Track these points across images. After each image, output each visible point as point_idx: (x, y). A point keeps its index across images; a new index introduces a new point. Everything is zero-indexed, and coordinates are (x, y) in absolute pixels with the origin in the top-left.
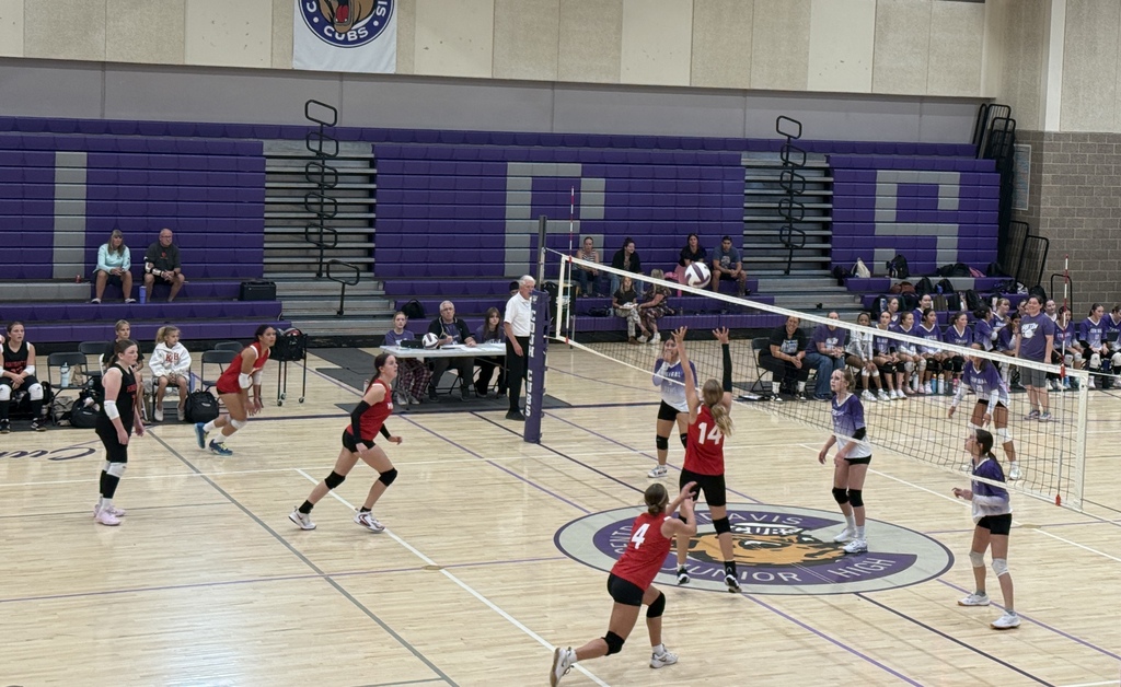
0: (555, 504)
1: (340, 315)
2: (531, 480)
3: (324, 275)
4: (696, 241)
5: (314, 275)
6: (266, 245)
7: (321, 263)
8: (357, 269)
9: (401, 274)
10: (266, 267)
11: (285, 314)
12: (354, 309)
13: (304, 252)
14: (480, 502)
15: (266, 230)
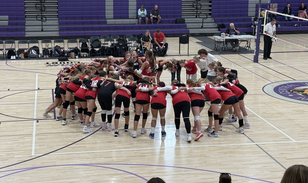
0: (262, 79)
1: (202, 27)
2: (255, 73)
3: (198, 16)
4: (303, 4)
5: (195, 17)
6: (182, 9)
7: (197, 13)
8: (207, 15)
9: (219, 16)
10: (182, 15)
11: (187, 27)
12: (206, 26)
13: (192, 10)
14: (241, 78)
15: (182, 4)
